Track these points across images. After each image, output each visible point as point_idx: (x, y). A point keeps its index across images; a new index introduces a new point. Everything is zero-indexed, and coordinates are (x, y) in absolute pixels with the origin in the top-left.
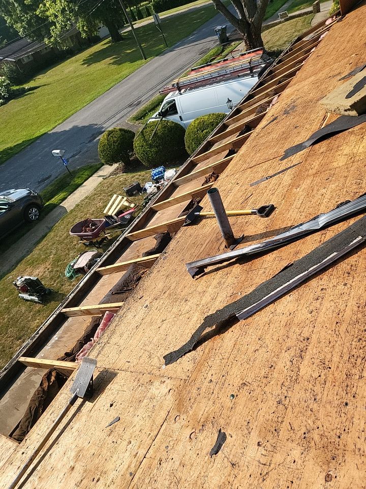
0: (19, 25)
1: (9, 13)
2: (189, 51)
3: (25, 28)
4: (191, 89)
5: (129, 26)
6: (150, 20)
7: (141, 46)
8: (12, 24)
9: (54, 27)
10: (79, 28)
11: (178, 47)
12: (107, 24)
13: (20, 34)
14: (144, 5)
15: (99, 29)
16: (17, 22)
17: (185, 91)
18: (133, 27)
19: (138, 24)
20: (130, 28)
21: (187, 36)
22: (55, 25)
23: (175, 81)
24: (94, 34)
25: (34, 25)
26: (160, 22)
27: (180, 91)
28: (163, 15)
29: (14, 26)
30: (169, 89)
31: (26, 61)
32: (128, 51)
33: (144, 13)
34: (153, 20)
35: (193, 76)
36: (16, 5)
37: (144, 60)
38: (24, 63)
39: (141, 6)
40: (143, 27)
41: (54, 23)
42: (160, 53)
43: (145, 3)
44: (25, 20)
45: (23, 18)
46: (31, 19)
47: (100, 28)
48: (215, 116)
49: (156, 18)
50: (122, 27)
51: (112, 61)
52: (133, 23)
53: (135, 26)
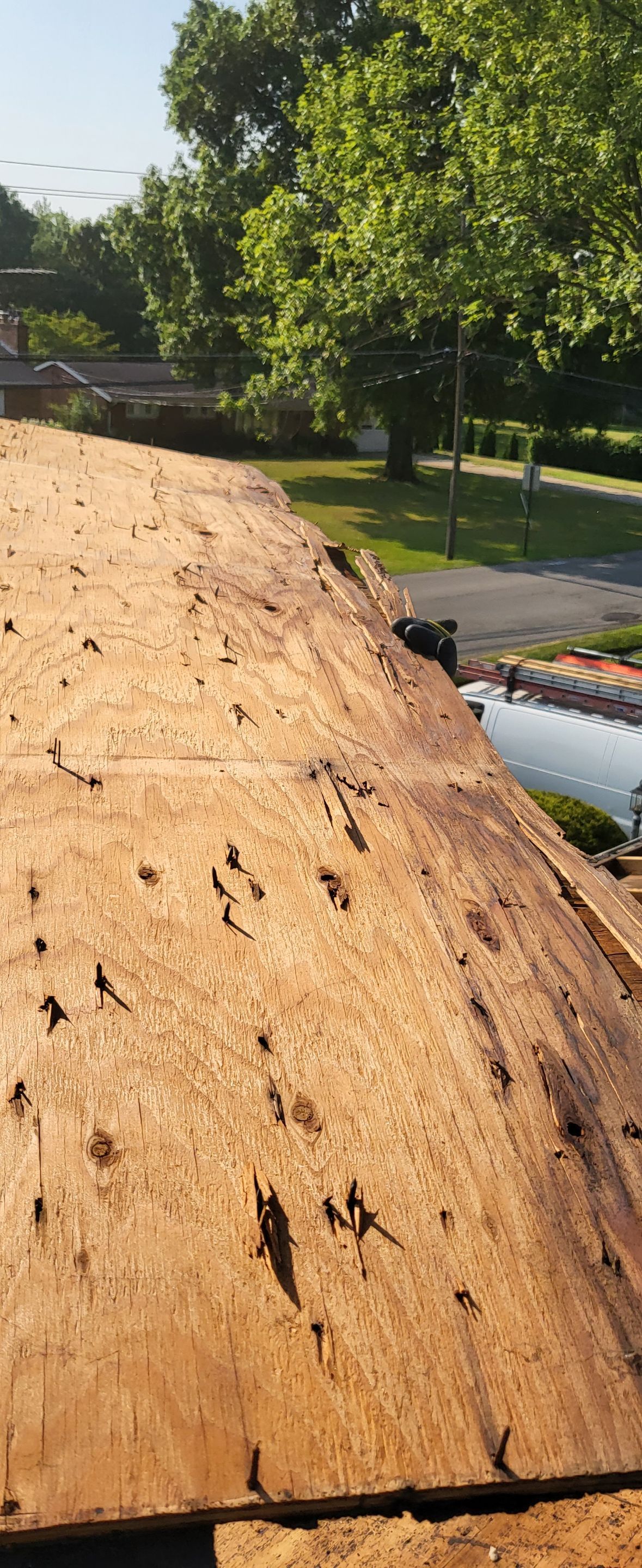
0: (172, 328)
1: (164, 292)
2: (579, 595)
3: (181, 340)
4: (545, 701)
5: (446, 458)
6: (514, 471)
7: (453, 521)
8: (156, 318)
9: (262, 376)
10: (316, 404)
11: (554, 570)
12: (394, 428)
13: (161, 347)
14: (510, 428)
15: (365, 427)
16: (170, 320)
17: (524, 699)
18: (457, 465)
19: (474, 465)
20: (449, 465)
21: (595, 555)
22: (268, 375)
23: (511, 660)
24: (346, 433)
25: (206, 344)
26: (536, 487)
27: (511, 689)
28: (551, 475)
29: (159, 325)
30: (483, 672)
31: (138, 413)
32: (414, 517)
33: (503, 446)
34: (520, 475)
35: (567, 669)
36: (195, 283)
37: (443, 559)
38: (128, 415)
39: (503, 427)
40: (484, 477)
41: (267, 369)
42: (496, 562)
43: (518, 425)
44: (194, 323)
45: (190, 317)
46: (208, 329)
47: (370, 427)
48: (579, 810)
49: (532, 474)
50: (428, 451)
51: (359, 519)
52: (463, 456)
53: (465, 467)
